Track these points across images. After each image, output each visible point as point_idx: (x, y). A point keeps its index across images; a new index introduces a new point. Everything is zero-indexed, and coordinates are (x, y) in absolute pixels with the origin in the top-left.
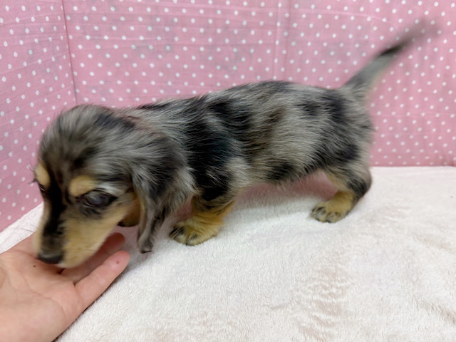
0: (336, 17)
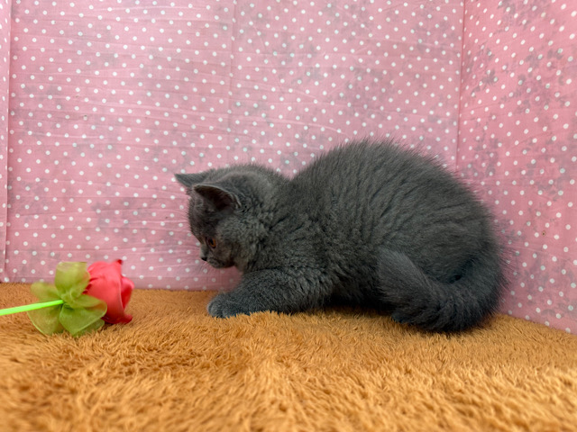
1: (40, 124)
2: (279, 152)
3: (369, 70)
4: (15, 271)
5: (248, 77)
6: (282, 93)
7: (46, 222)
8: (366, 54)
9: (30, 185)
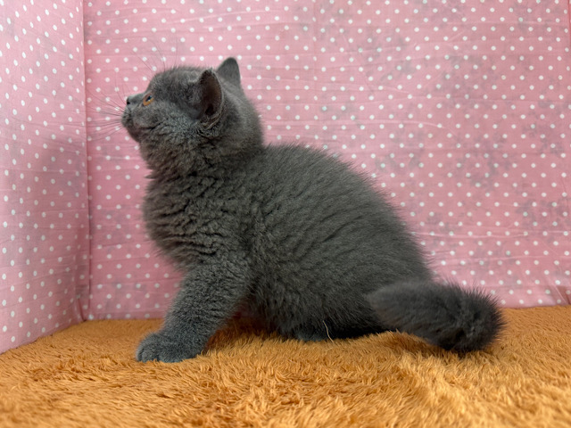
0: (382, 127)
1: (118, 148)
2: (373, 156)
3: (466, 57)
4: (99, 307)
5: (333, 79)
6: (372, 92)
7: (129, 251)
8: (462, 40)
9: (110, 213)
